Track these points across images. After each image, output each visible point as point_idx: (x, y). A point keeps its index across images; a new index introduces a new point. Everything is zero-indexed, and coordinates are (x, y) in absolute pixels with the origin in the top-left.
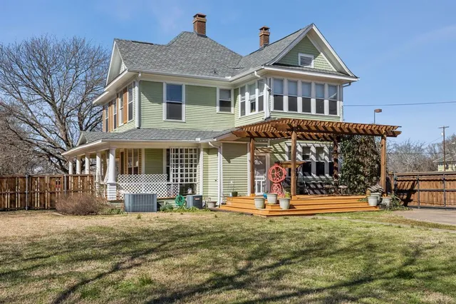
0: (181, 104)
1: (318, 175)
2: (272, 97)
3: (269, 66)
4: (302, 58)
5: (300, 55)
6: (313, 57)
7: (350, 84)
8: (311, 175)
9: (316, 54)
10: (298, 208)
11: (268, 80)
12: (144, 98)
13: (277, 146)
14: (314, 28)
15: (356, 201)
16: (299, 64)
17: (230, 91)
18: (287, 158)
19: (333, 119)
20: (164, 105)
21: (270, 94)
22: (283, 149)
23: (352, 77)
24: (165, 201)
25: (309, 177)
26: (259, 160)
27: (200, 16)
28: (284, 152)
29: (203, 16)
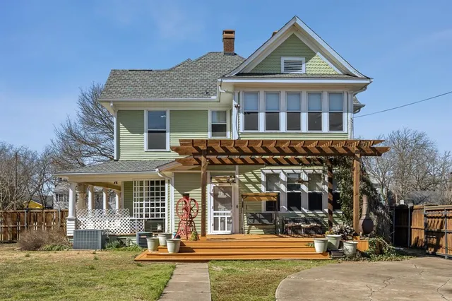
0: (165, 132)
1: (311, 209)
2: (242, 116)
3: (229, 77)
4: (286, 62)
5: (283, 59)
6: (303, 59)
7: (366, 88)
8: (300, 209)
9: (310, 55)
10: (198, 252)
11: (237, 95)
12: (123, 129)
13: (249, 175)
14: (298, 22)
15: (302, 245)
16: (283, 71)
17: (225, 112)
18: (263, 188)
19: (336, 136)
20: (146, 135)
21: (239, 112)
22: (257, 177)
23: (362, 79)
24: (127, 238)
25: (297, 212)
26: (224, 193)
27: (227, 32)
28: (260, 182)
29: (232, 32)
